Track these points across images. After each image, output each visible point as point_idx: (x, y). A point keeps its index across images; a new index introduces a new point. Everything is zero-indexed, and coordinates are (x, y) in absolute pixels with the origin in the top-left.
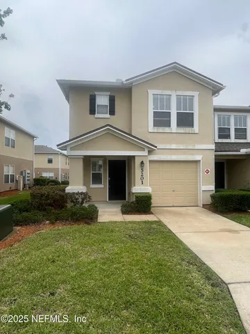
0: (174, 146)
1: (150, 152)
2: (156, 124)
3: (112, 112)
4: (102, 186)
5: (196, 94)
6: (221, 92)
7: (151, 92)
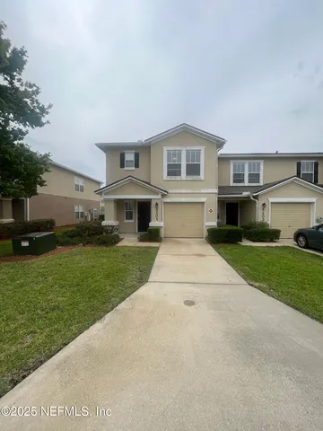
0: (183, 191)
1: (163, 196)
2: (169, 174)
3: (137, 165)
4: (132, 221)
5: (202, 149)
6: (225, 146)
7: (165, 149)
